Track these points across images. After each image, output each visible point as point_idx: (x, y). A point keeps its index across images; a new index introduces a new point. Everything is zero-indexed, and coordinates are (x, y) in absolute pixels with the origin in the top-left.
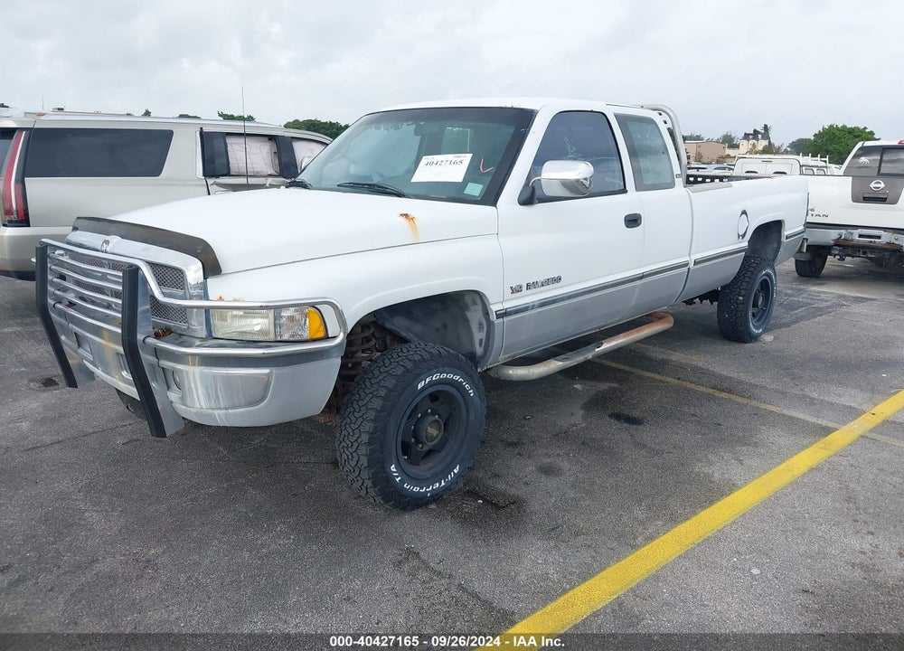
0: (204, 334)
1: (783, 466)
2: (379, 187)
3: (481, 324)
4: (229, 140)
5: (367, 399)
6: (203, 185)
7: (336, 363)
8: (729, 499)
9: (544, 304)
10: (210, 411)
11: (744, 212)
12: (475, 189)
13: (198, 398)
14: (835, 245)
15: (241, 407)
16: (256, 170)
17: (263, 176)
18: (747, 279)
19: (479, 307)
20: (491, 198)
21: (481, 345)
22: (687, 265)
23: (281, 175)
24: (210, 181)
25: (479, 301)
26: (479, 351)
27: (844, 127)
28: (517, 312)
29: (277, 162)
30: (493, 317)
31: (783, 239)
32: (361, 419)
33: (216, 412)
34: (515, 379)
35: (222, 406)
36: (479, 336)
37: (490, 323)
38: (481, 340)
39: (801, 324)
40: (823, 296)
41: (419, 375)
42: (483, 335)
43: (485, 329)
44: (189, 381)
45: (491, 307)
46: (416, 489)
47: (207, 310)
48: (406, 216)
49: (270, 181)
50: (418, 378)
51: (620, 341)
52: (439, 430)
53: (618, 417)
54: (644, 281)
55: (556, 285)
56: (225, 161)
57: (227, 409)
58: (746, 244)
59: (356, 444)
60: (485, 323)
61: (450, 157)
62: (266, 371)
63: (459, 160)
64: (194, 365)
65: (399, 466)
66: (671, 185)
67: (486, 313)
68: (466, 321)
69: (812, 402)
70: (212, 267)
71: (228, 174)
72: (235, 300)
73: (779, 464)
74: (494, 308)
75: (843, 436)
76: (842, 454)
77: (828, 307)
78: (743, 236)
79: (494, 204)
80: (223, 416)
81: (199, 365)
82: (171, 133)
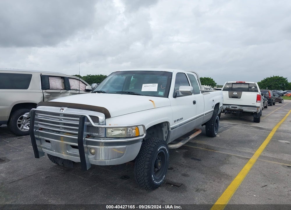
0: (104, 136)
1: (243, 169)
2: (132, 93)
3: (166, 132)
4: (50, 78)
5: (146, 155)
6: (41, 92)
7: (140, 144)
8: (236, 178)
9: (180, 125)
10: (105, 160)
11: (213, 101)
12: (161, 93)
13: (102, 156)
14: (226, 110)
15: (115, 158)
16: (57, 88)
17: (60, 90)
18: (214, 119)
19: (166, 127)
20: (166, 95)
21: (165, 138)
22: (204, 115)
23: (65, 89)
24: (44, 91)
25: (167, 125)
26: (165, 140)
27: (205, 78)
28: (175, 128)
29: (63, 85)
30: (170, 130)
31: (220, 108)
32: (144, 161)
33: (107, 161)
34: (173, 148)
35: (109, 159)
36: (165, 135)
37: (169, 132)
38: (166, 137)
39: (224, 132)
40: (224, 124)
41: (158, 147)
42: (166, 135)
43: (167, 133)
44: (99, 151)
45: (170, 126)
46: (157, 183)
47: (106, 128)
48: (150, 100)
49: (62, 91)
50: (158, 148)
51: (192, 137)
52: (161, 164)
53: (193, 159)
54: (197, 119)
55: (182, 120)
56: (48, 85)
57: (110, 159)
58: (213, 109)
59: (143, 169)
60: (167, 131)
61: (151, 84)
62: (125, 146)
63: (154, 85)
64: (102, 146)
65: (153, 175)
66: (199, 93)
67: (168, 128)
68: (162, 131)
69: (240, 152)
70: (108, 115)
71: (49, 89)
72: (115, 125)
73: (242, 168)
74: (171, 127)
75: (253, 160)
76: (255, 164)
77: (228, 127)
78: (213, 107)
79: (168, 97)
80: (109, 162)
81: (104, 146)
82: (31, 75)
